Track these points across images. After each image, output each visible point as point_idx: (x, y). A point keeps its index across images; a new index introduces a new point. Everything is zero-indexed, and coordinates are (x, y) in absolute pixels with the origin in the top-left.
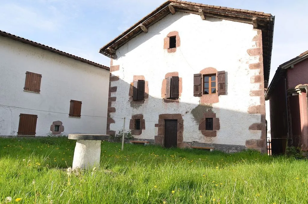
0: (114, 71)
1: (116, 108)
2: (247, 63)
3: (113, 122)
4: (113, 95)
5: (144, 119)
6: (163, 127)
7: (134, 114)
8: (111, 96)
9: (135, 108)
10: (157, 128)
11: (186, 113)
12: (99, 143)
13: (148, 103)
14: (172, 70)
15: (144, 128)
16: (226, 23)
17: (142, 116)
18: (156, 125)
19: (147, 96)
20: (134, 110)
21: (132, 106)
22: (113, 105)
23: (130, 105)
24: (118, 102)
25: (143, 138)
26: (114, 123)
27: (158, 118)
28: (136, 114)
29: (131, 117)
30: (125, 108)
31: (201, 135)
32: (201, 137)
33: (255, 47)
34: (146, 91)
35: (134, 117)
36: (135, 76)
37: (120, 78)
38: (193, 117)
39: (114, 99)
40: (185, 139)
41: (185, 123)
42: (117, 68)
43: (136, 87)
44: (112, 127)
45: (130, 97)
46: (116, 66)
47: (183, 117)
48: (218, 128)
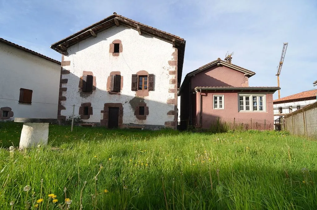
0: (65, 65)
1: (67, 97)
2: (168, 70)
3: (64, 108)
4: (64, 86)
5: (91, 106)
6: (107, 113)
7: (83, 103)
8: (62, 87)
9: (84, 98)
10: (103, 114)
11: (126, 102)
12: (47, 125)
13: (95, 94)
14: (115, 70)
15: (92, 114)
16: (155, 40)
17: (90, 104)
18: (102, 112)
19: (95, 88)
20: (83, 100)
21: (81, 95)
22: (64, 94)
23: (80, 95)
24: (69, 92)
25: (91, 122)
26: (64, 110)
27: (103, 106)
28: (85, 102)
29: (81, 105)
30: (75, 97)
31: (136, 118)
32: (136, 120)
33: (173, 60)
34: (94, 85)
35: (83, 105)
36: (84, 72)
37: (70, 72)
38: (131, 106)
39: (65, 89)
40: (124, 122)
41: (125, 111)
42: (68, 63)
43: (86, 81)
44: (63, 113)
45: (79, 88)
46: (68, 62)
47: (123, 106)
48: (148, 113)
